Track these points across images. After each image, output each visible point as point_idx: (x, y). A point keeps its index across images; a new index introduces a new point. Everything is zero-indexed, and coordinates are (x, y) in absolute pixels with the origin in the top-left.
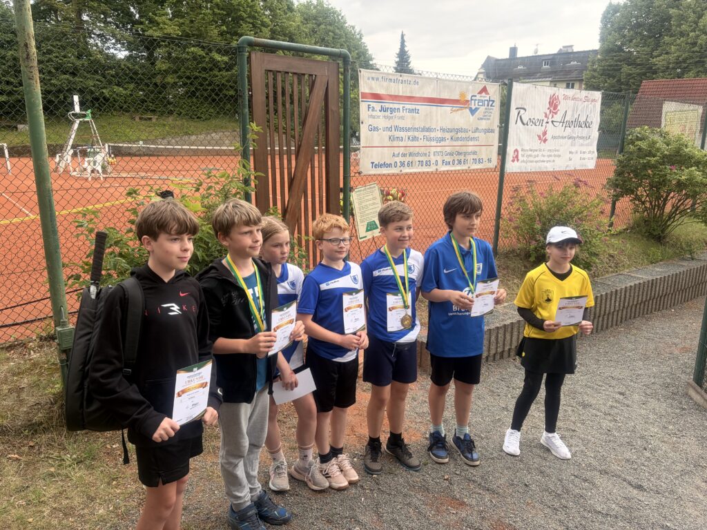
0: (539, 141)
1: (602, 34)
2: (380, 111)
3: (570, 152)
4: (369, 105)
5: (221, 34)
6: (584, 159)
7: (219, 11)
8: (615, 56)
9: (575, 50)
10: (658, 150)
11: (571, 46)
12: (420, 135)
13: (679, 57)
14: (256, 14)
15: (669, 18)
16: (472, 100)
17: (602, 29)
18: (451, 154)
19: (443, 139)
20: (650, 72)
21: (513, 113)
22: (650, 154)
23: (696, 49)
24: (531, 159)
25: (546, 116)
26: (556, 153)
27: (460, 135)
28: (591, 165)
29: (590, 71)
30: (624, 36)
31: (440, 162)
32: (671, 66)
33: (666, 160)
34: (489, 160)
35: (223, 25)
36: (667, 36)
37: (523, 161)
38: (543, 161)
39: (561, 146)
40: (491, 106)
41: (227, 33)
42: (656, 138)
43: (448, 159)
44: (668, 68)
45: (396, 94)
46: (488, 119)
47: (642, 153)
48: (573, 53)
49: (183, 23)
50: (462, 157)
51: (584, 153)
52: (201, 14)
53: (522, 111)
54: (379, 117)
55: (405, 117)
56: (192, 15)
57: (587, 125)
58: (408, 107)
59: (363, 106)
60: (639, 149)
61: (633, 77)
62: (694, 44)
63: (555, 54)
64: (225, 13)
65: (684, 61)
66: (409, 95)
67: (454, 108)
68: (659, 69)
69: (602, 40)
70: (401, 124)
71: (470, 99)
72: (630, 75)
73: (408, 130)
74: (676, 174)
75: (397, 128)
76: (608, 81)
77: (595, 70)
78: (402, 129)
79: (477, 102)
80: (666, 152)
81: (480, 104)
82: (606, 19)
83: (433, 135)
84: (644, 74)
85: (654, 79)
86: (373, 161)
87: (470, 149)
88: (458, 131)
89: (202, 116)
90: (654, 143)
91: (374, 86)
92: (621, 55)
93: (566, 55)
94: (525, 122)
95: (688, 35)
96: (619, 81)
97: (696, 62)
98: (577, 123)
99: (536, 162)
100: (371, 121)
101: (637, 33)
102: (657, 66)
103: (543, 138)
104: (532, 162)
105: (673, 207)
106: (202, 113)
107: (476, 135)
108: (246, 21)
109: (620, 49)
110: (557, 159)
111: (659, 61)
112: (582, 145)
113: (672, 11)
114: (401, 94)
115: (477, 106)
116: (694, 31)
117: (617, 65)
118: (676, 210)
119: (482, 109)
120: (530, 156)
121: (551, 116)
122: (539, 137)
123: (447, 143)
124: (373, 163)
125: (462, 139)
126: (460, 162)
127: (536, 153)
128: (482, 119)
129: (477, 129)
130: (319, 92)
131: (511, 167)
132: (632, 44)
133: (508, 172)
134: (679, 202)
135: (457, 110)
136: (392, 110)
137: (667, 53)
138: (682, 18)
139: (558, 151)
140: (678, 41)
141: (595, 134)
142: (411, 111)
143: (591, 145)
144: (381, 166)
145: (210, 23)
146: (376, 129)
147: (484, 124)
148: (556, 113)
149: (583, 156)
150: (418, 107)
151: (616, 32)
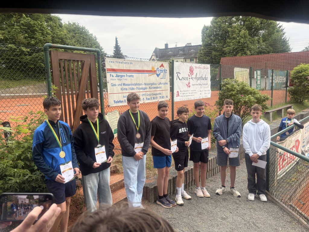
0: (187, 87)
1: (202, 38)
2: (116, 77)
3: (201, 91)
4: (110, 74)
5: (25, 38)
6: (206, 93)
7: (24, 27)
8: (209, 47)
9: (192, 45)
10: (235, 88)
11: (190, 43)
12: (135, 87)
13: (234, 47)
14: (44, 29)
15: (228, 32)
16: (157, 70)
17: (202, 36)
18: (150, 95)
19: (146, 88)
20: (223, 54)
21: (175, 75)
22: (232, 90)
23: (240, 44)
24: (184, 95)
25: (189, 76)
26: (195, 92)
27: (153, 86)
28: (209, 96)
29: (200, 54)
30: (211, 39)
31: (145, 99)
32: (231, 51)
33: (239, 92)
34: (167, 97)
35: (26, 34)
36: (228, 39)
37: (181, 96)
38: (190, 96)
39: (196, 88)
40: (166, 72)
41: (28, 37)
42: (233, 83)
43: (148, 97)
44: (230, 52)
45: (123, 69)
46: (165, 78)
47: (229, 90)
48: (191, 46)
49: (4, 33)
50: (155, 96)
51: (206, 91)
52: (14, 28)
53: (179, 74)
54: (115, 79)
55: (128, 79)
56: (9, 29)
57: (206, 79)
58: (128, 74)
59: (108, 75)
60: (227, 88)
61: (217, 56)
62: (239, 42)
63: (184, 47)
64: (27, 28)
65: (236, 49)
66: (128, 69)
67: (150, 74)
68: (227, 52)
69: (203, 41)
70: (126, 82)
71: (156, 70)
72: (215, 55)
73: (129, 85)
74: (243, 98)
75: (124, 84)
76: (207, 58)
77: (201, 54)
78: (127, 85)
79: (159, 71)
80: (238, 89)
81: (161, 72)
82: (203, 32)
83: (141, 87)
84: (221, 55)
85: (225, 57)
86: (114, 100)
87: (158, 92)
88: (152, 84)
89: (17, 78)
90: (233, 85)
91: (112, 65)
92: (211, 47)
93: (188, 47)
94: (181, 79)
95: (236, 39)
96: (211, 58)
97: (241, 50)
98: (201, 78)
99: (187, 96)
100: (112, 82)
101: (216, 38)
102: (226, 52)
103: (188, 85)
104: (185, 96)
105: (243, 112)
106: (16, 77)
107: (160, 86)
108: (39, 32)
109: (210, 45)
110: (195, 94)
111: (226, 49)
112: (205, 87)
113: (229, 29)
114: (125, 69)
115: (159, 73)
116: (238, 37)
117: (210, 51)
118: (245, 113)
119: (162, 74)
120: (184, 94)
121: (191, 75)
122: (187, 85)
123: (148, 90)
124: (114, 101)
125: (154, 88)
126: (154, 98)
127: (186, 92)
128: (162, 78)
129: (160, 83)
130: (86, 69)
131: (176, 99)
132: (215, 43)
133: (175, 101)
134: (245, 110)
135: (151, 75)
136: (122, 76)
137: (229, 46)
138: (233, 32)
139: (195, 90)
140: (233, 41)
141: (209, 82)
142: (130, 76)
143: (208, 87)
144: (118, 102)
145: (19, 33)
146: (115, 85)
147: (163, 81)
148: (193, 74)
149: (206, 92)
150: (133, 74)
151: (208, 37)
